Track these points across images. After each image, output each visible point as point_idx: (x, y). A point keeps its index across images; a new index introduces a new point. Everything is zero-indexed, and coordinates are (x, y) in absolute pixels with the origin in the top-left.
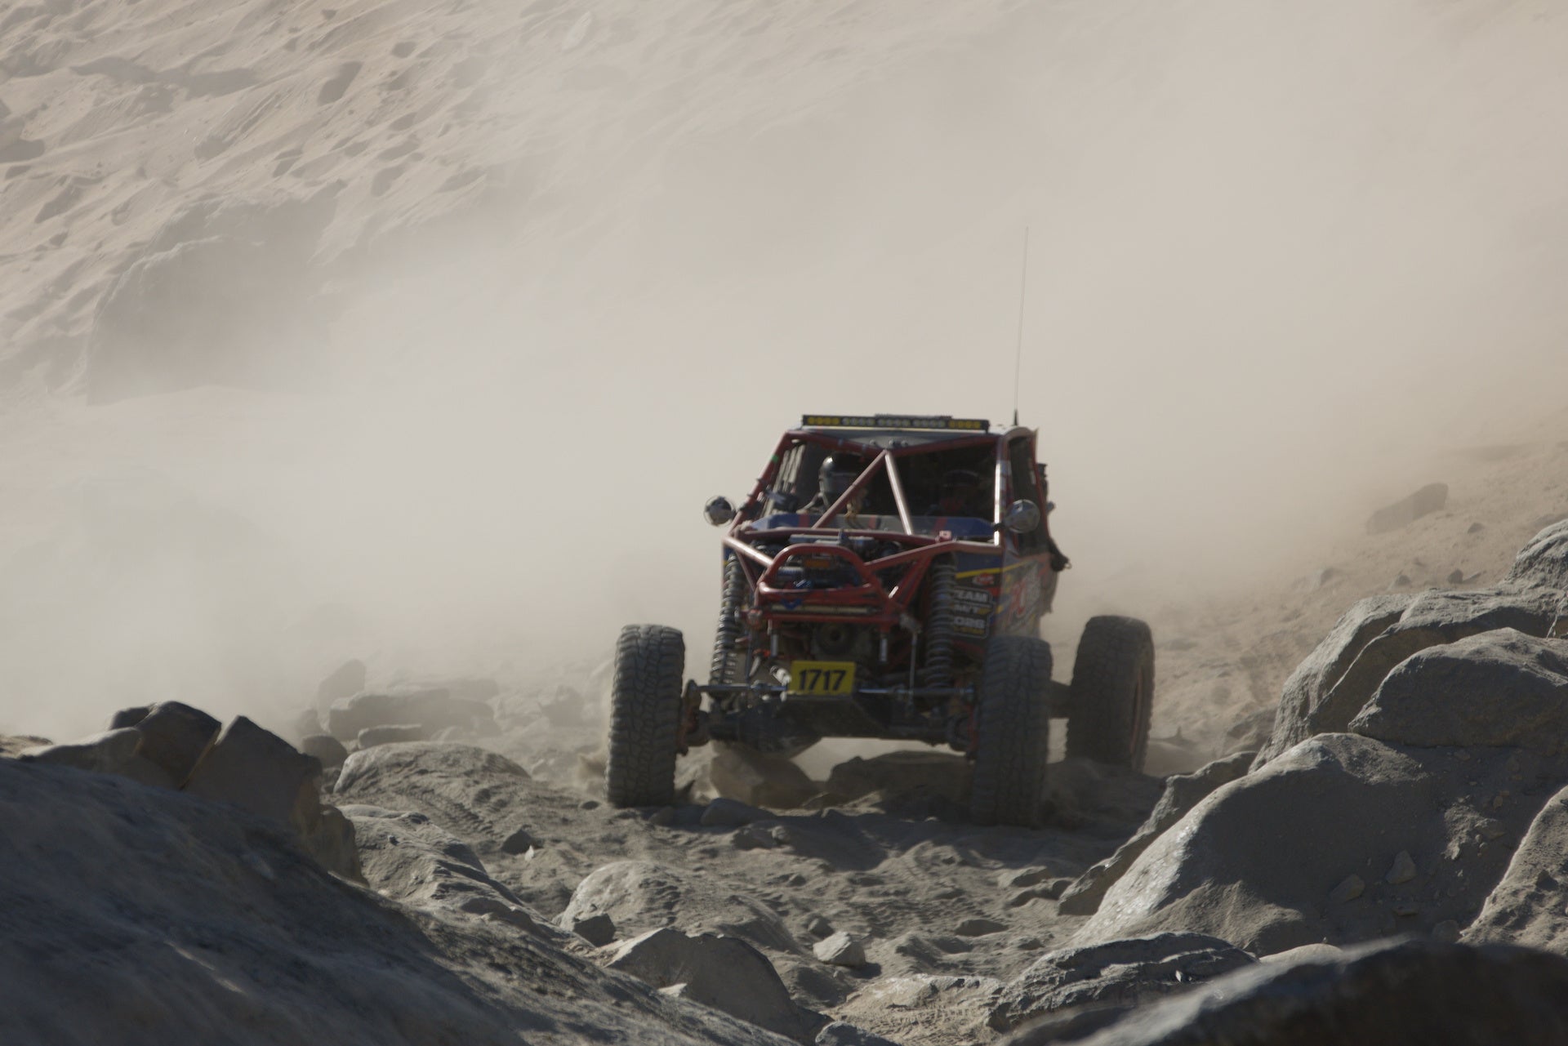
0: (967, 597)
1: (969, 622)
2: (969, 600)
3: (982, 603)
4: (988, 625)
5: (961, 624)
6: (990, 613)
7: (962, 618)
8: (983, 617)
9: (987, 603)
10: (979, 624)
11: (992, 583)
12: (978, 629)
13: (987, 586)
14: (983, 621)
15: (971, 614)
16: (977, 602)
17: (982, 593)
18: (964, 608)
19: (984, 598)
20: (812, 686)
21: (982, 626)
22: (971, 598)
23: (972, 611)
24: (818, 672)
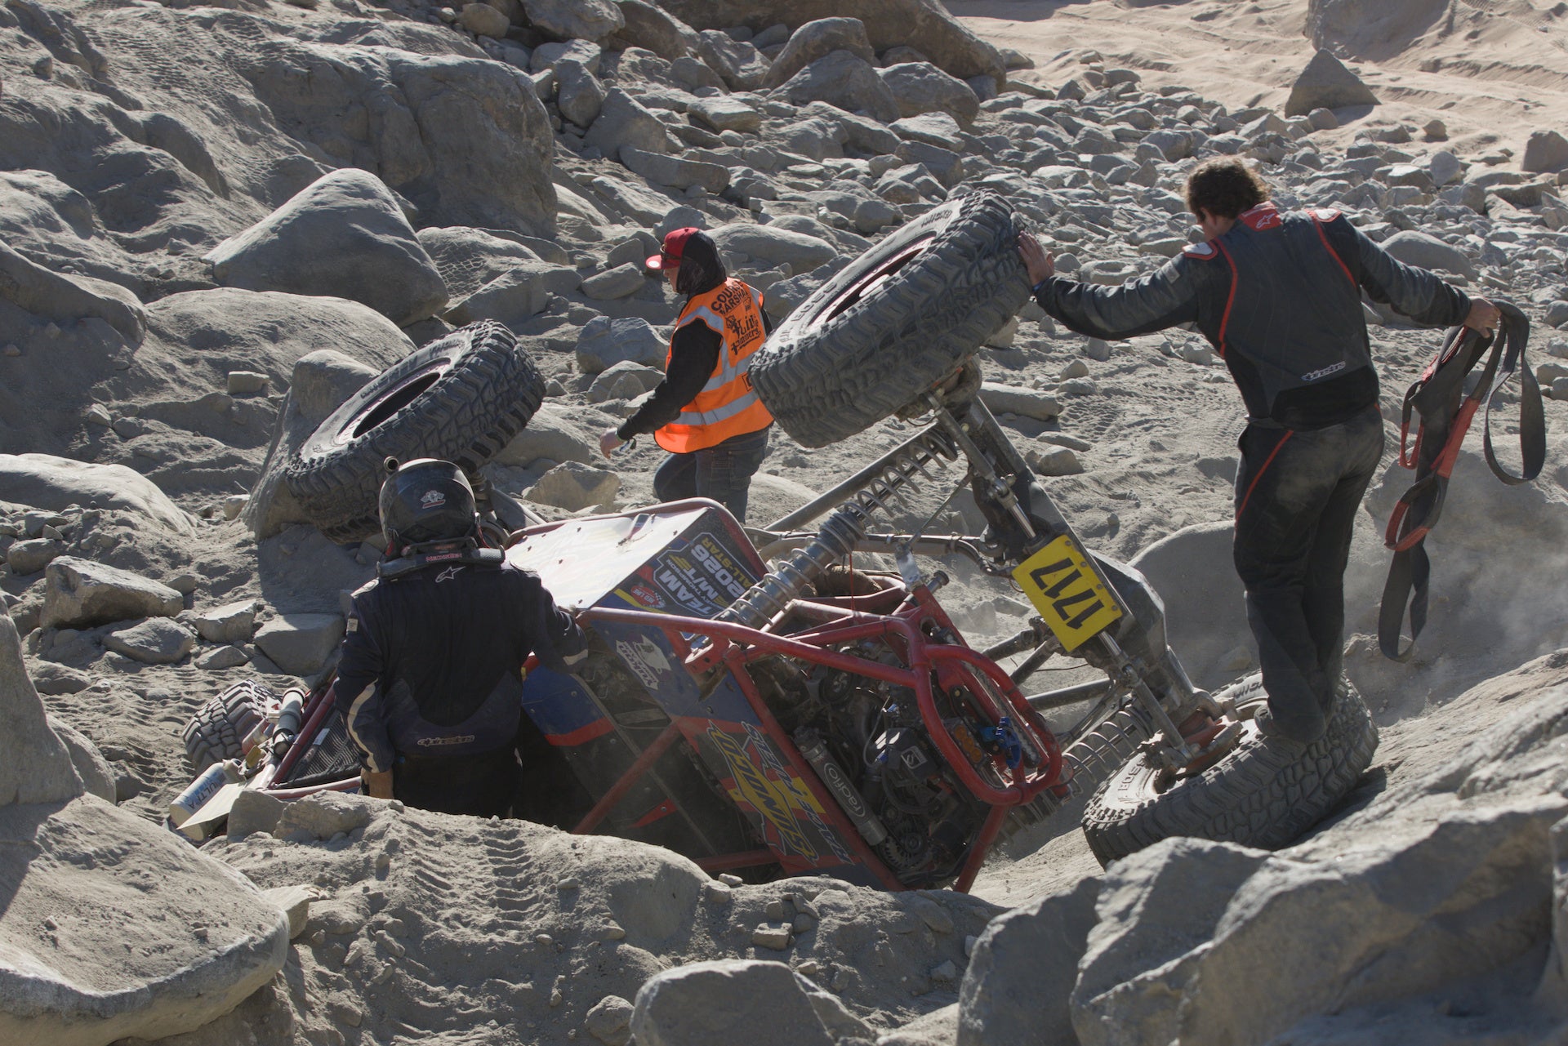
0: (690, 596)
1: (713, 566)
2: (690, 590)
3: (674, 573)
4: (692, 544)
5: (724, 572)
6: (675, 554)
7: (718, 576)
8: (687, 555)
9: (667, 567)
10: (700, 553)
11: (641, 585)
12: (708, 549)
13: (650, 586)
14: (693, 552)
15: (701, 571)
16: (679, 579)
17: (665, 585)
18: (704, 586)
19: (665, 577)
20: (1089, 594)
21: (699, 547)
22: (683, 589)
23: (696, 576)
24: (1059, 607)
